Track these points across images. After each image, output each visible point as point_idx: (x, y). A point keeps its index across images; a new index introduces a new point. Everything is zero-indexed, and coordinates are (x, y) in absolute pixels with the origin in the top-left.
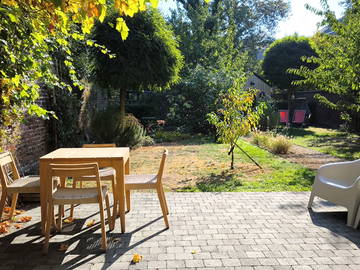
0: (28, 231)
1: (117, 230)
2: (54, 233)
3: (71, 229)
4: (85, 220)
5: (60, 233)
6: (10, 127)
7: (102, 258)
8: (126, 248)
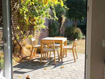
0: (38, 59)
1: (61, 61)
2: (44, 60)
3: (49, 59)
4: (53, 58)
5: (45, 60)
6: (37, 31)
7: (54, 66)
8: (61, 65)
